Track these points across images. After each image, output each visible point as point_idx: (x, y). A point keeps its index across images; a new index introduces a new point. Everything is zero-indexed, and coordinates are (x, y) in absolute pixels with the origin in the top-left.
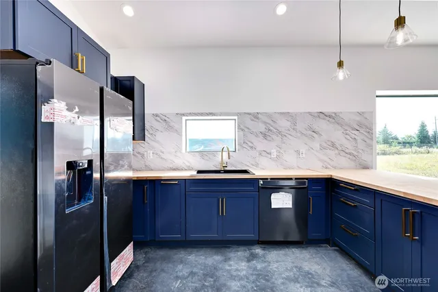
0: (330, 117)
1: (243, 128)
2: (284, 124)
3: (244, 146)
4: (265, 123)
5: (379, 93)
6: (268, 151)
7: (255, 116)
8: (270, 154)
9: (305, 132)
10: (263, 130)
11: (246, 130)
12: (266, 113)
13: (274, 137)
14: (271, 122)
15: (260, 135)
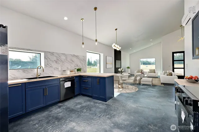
0: (76, 56)
1: (47, 58)
2: (63, 58)
3: (47, 66)
4: (56, 57)
5: (87, 51)
6: (57, 68)
7: (52, 54)
8: (58, 69)
9: (70, 61)
10: (55, 59)
11: (48, 59)
12: (57, 53)
13: (59, 62)
14: (58, 56)
15: (54, 62)
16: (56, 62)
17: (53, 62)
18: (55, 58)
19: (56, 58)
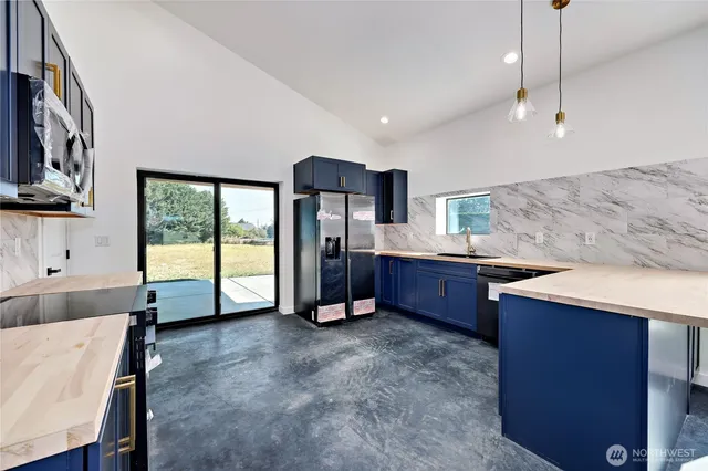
1: (497, 204)
2: (556, 195)
3: (498, 227)
4: (527, 196)
6: (532, 235)
7: (513, 189)
8: (534, 238)
9: (595, 204)
10: (524, 206)
11: (501, 207)
12: (528, 183)
13: (541, 214)
14: (535, 194)
15: (520, 213)
16: (527, 214)
17: (515, 214)
18: (522, 203)
19: (526, 201)
